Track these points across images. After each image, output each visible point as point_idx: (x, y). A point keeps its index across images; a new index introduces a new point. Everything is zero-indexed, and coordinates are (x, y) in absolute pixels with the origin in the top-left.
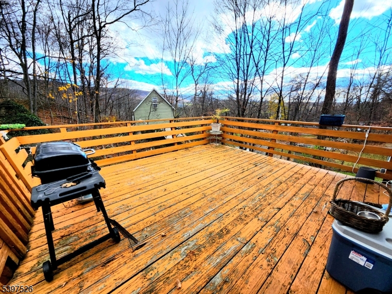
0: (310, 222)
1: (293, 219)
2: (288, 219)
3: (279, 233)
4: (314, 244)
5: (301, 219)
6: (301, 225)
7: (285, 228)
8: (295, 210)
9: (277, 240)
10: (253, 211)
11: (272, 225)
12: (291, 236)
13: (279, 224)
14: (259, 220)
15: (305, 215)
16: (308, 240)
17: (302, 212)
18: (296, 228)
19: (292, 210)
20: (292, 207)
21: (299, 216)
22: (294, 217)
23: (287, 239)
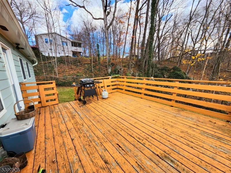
0: (52, 149)
1: (61, 142)
2: (63, 139)
3: (60, 132)
4: (44, 141)
5: (58, 146)
6: (55, 143)
7: (60, 135)
8: (66, 148)
9: (58, 130)
10: (79, 128)
11: (65, 131)
12: (55, 135)
13: (64, 134)
14: (72, 128)
15: (58, 151)
16: (48, 140)
17: (62, 151)
18: (56, 140)
19: (67, 146)
20: (69, 148)
21: (60, 147)
22: (62, 143)
23: (55, 133)
